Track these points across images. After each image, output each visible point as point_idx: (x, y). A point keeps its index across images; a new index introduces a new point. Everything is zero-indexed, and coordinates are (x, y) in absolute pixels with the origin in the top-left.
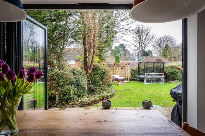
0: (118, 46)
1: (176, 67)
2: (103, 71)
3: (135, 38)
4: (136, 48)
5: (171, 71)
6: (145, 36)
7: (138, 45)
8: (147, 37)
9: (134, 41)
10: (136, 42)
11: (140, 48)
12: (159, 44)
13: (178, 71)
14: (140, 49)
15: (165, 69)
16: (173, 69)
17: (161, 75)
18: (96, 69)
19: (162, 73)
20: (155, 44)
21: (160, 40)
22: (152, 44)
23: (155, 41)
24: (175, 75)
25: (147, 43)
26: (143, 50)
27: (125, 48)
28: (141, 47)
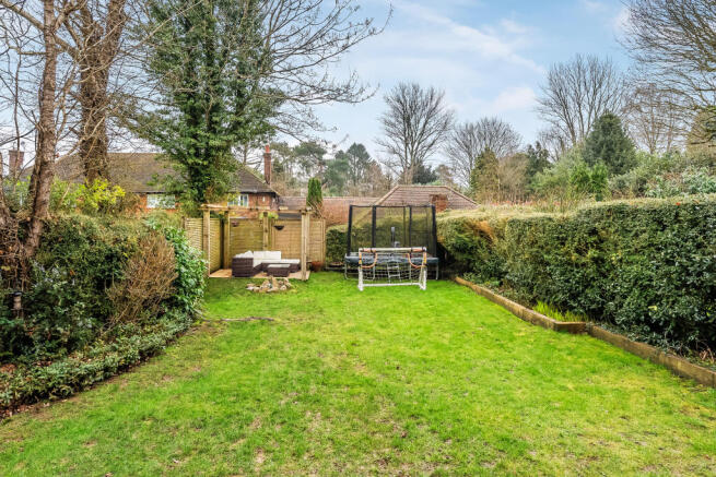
0: (345, 151)
1: (473, 227)
3: (393, 125)
4: (395, 158)
5: (454, 240)
6: (423, 121)
7: (403, 147)
8: (432, 123)
9: (391, 134)
10: (397, 139)
11: (409, 156)
12: (468, 148)
13: (479, 242)
14: (409, 161)
15: (439, 231)
16: (461, 232)
17: (416, 254)
19: (420, 249)
20: (454, 145)
21: (471, 133)
22: (445, 144)
23: (455, 135)
24: (470, 254)
25: (430, 140)
26: (418, 163)
27: (367, 156)
28: (411, 154)
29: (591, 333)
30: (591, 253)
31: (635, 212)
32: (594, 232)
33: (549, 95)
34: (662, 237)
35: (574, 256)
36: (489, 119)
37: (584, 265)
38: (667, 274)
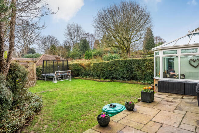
1: (81, 65)
2: (24, 73)
5: (76, 68)
13: (82, 68)
16: (78, 66)
17: (69, 72)
18: (15, 70)
29: (114, 81)
30: (114, 68)
31: (121, 61)
32: (114, 64)
33: (67, 31)
34: (126, 64)
35: (111, 69)
36: (51, 35)
37: (112, 70)
38: (127, 70)
